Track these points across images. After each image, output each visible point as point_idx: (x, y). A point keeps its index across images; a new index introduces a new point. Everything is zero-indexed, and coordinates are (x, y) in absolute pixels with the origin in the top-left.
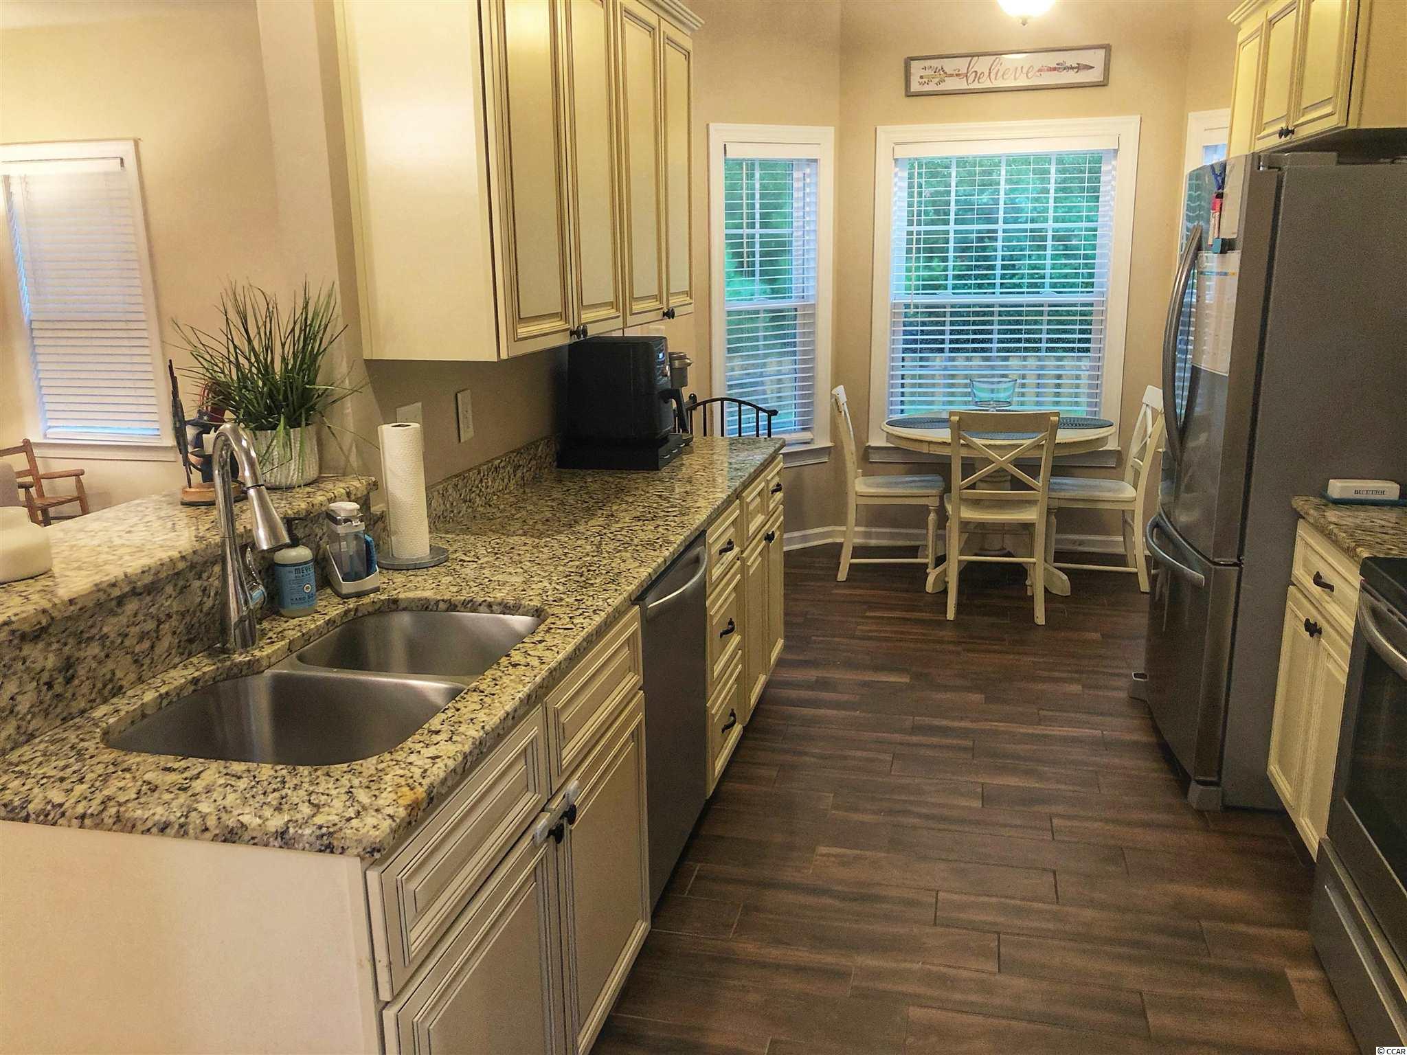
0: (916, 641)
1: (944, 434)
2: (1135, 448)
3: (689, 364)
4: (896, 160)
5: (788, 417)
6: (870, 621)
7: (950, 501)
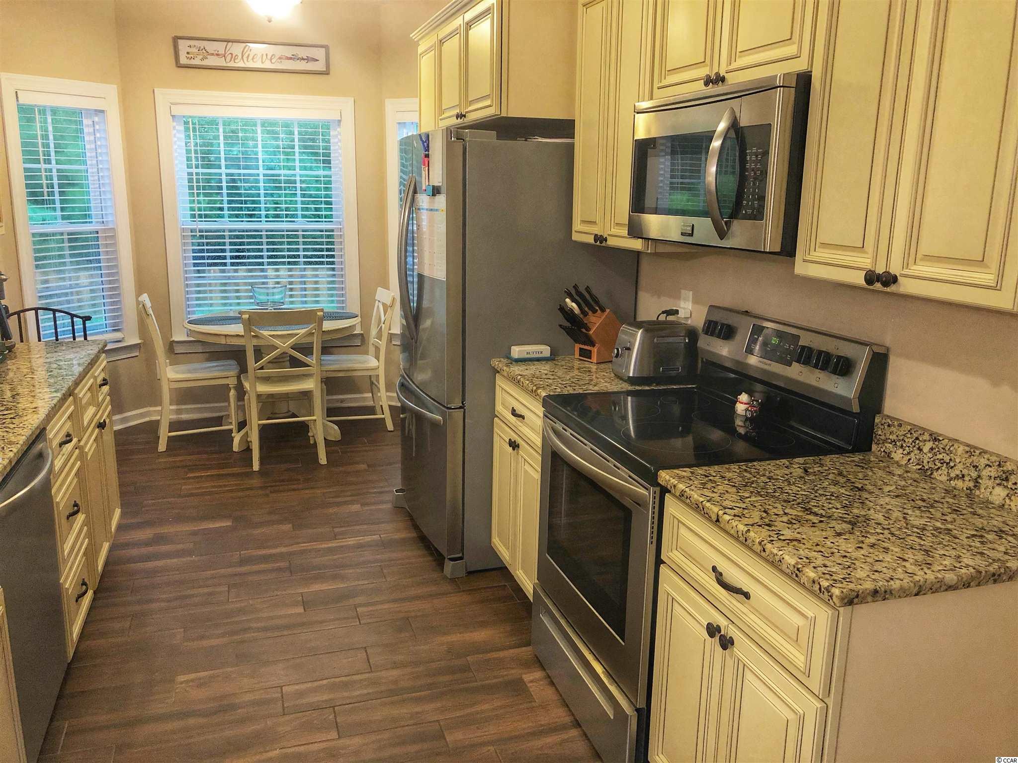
0: (231, 491)
1: (237, 329)
2: (374, 332)
3: (5, 280)
4: (173, 116)
5: (99, 320)
6: (191, 480)
7: (247, 378)
